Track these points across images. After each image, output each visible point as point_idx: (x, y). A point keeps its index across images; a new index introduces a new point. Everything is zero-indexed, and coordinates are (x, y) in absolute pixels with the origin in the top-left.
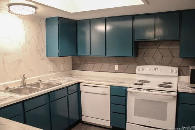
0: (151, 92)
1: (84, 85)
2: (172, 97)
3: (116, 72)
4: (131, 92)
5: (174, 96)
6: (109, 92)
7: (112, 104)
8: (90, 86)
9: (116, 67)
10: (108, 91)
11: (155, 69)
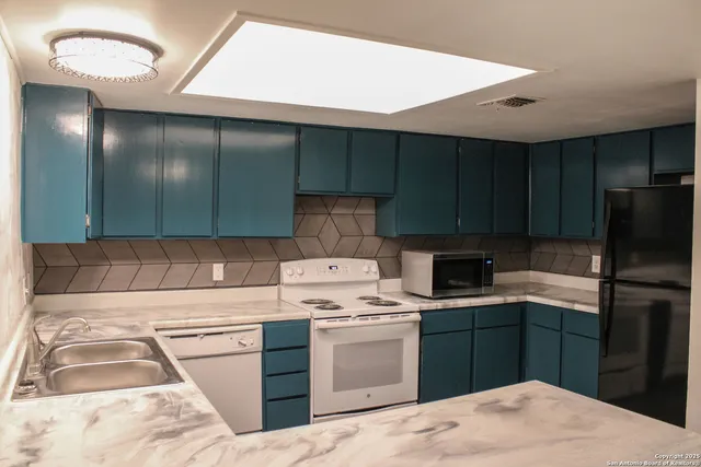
0: (370, 321)
1: (172, 337)
2: (411, 324)
3: (216, 286)
4: (324, 330)
5: (415, 322)
6: (259, 345)
7: (268, 375)
8: (195, 335)
9: (218, 271)
10: (255, 340)
11: (330, 268)
